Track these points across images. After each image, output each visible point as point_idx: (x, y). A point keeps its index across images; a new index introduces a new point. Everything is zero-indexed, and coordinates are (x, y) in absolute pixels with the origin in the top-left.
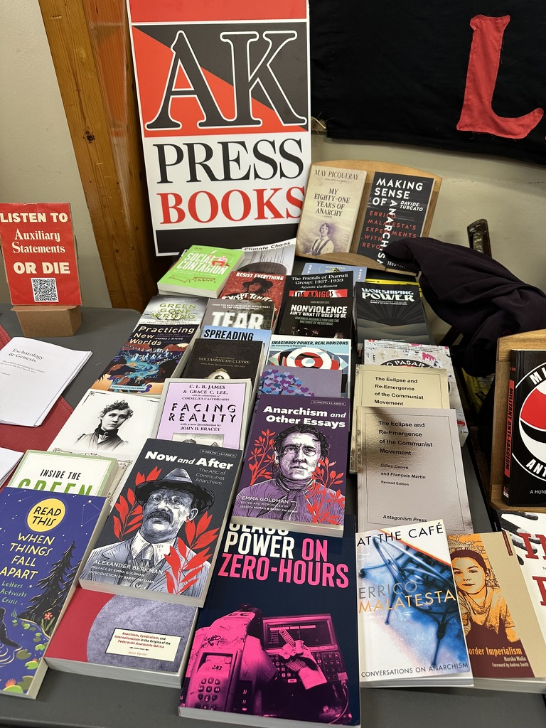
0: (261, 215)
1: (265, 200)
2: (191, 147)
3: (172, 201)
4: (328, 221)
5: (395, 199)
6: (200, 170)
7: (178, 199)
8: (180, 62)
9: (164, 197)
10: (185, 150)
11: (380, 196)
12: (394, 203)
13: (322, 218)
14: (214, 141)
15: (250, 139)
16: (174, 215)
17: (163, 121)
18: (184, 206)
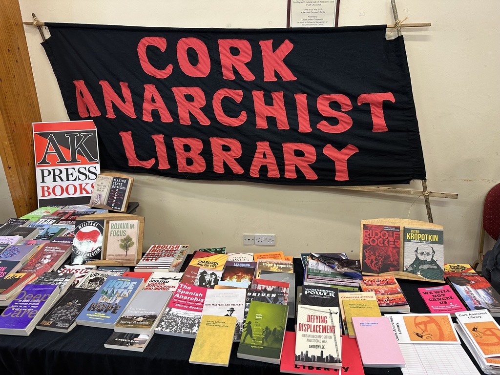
0: (81, 193)
1: (83, 187)
2: (54, 170)
3: (46, 189)
4: (100, 193)
5: (118, 186)
6: (57, 178)
7: (48, 188)
8: (51, 143)
9: (43, 188)
10: (52, 171)
11: (114, 185)
12: (118, 187)
13: (98, 193)
14: (63, 168)
15: (77, 167)
16: (46, 194)
17: (44, 162)
18: (51, 191)
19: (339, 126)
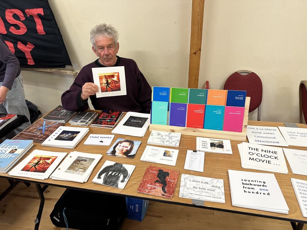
19: (21, 30)
